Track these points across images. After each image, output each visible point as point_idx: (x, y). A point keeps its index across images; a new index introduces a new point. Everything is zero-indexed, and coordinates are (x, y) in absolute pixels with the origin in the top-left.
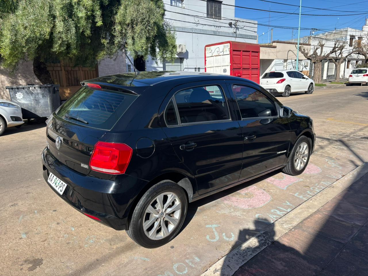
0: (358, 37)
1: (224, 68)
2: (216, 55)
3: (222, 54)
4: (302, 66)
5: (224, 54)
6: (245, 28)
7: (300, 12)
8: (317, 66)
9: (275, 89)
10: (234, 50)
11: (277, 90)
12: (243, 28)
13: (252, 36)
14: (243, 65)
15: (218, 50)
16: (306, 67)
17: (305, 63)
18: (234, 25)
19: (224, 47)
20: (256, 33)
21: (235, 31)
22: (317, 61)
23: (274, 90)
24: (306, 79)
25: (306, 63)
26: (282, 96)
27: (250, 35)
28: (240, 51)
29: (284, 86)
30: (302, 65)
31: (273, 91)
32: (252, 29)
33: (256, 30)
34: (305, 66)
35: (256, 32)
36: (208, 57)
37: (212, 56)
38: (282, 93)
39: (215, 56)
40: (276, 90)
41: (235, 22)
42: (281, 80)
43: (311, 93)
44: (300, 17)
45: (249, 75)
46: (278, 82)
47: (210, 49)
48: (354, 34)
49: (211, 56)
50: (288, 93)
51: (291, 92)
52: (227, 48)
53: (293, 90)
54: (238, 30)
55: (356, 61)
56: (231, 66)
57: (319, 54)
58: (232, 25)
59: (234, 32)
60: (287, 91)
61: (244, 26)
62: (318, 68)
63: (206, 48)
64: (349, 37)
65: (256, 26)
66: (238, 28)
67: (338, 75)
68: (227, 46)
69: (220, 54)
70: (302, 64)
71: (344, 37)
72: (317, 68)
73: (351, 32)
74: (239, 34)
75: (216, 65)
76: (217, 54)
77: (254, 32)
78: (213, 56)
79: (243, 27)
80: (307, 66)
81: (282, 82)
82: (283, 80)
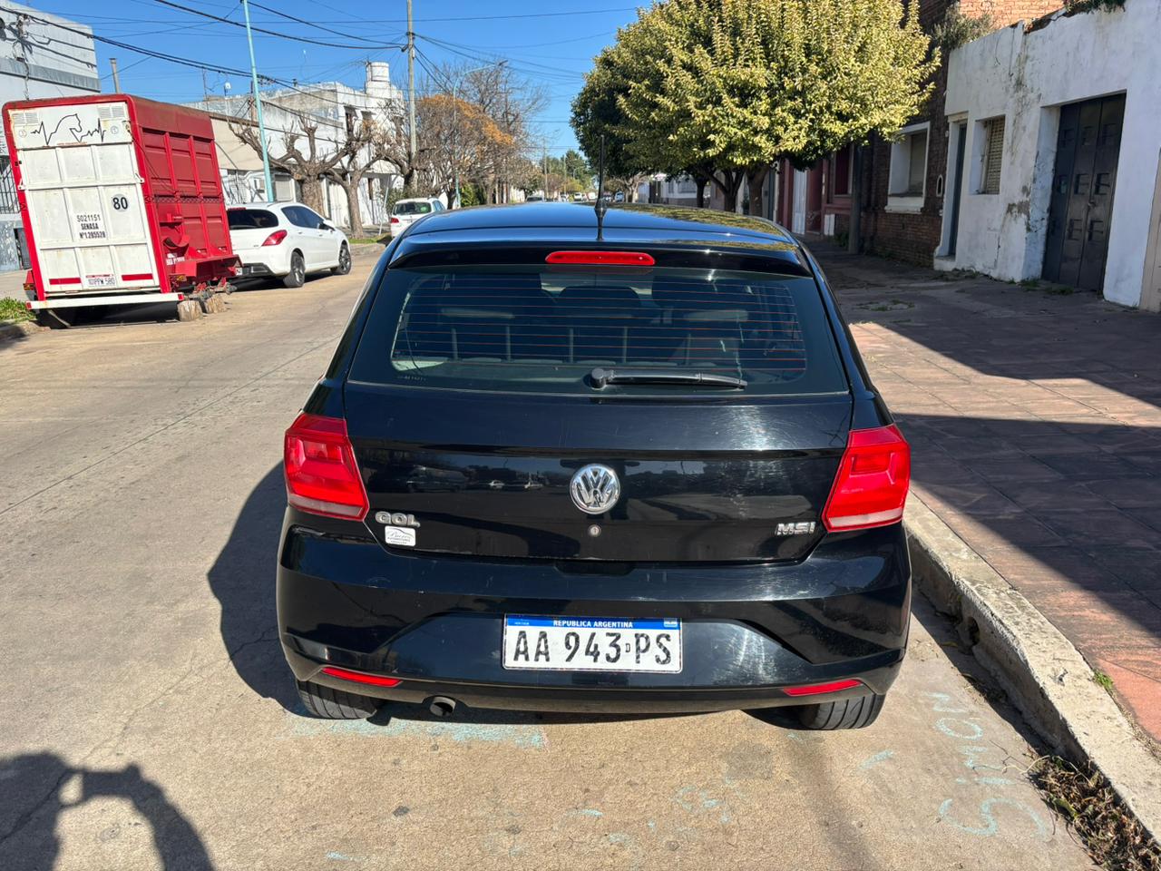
0: (362, 112)
1: (114, 192)
2: (65, 142)
3: (96, 138)
4: (248, 191)
5: (105, 142)
6: (52, 46)
7: (248, 20)
8: (310, 191)
9: (261, 264)
10: (146, 130)
11: (269, 266)
12: (45, 46)
13: (82, 78)
14: (180, 185)
15: (73, 122)
16: (261, 194)
17: (255, 181)
18: (10, 28)
19: (104, 113)
20: (94, 68)
21: (19, 53)
22: (309, 176)
23: (259, 266)
24: (330, 230)
25: (258, 181)
26: (283, 286)
27: (75, 75)
28: (163, 133)
29: (287, 255)
30: (250, 188)
31: (254, 270)
32: (77, 53)
33: (92, 58)
34: (259, 192)
35: (93, 66)
36: (24, 150)
37: (48, 148)
38: (285, 275)
39: (62, 147)
40: (266, 267)
41: (13, 18)
42: (274, 235)
43: (347, 272)
44: (250, 35)
45: (200, 218)
46: (266, 243)
47: (31, 120)
48: (353, 103)
49: (41, 146)
50: (300, 275)
51: (306, 271)
52: (117, 121)
53: (310, 267)
54: (31, 52)
55: (367, 179)
56: (145, 187)
57: (306, 155)
58: (5, 30)
59: (19, 59)
60: (297, 270)
61: (50, 40)
62: (315, 197)
63: (11, 112)
64: (342, 112)
65: (90, 43)
66: (30, 44)
67: (356, 219)
68: (117, 113)
69: (87, 140)
70: (247, 185)
71: (329, 110)
72: (311, 198)
73: (346, 96)
74: (35, 66)
75: (68, 181)
76: (73, 141)
77: (88, 64)
78: (54, 148)
79: (46, 41)
80: (263, 191)
81: (279, 241)
82: (280, 236)
